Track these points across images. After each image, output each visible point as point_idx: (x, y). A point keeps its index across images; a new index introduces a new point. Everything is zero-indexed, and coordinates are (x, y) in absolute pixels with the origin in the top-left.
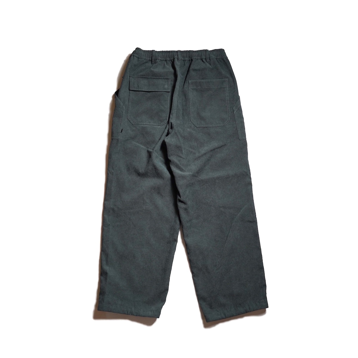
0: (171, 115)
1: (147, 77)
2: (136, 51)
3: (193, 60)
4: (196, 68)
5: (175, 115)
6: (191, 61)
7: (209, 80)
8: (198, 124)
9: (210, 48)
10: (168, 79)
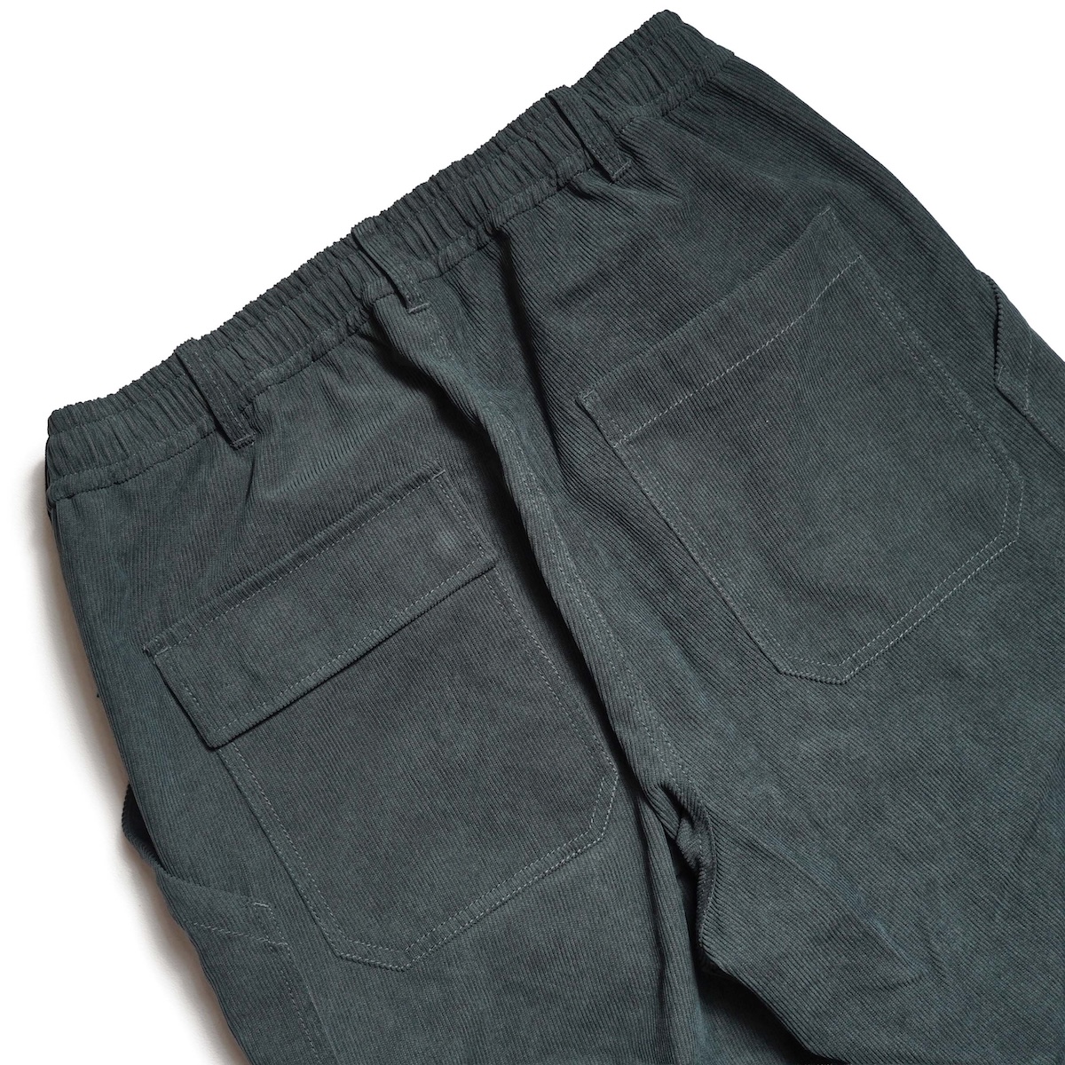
0: (618, 729)
1: (273, 567)
2: (63, 451)
3: (516, 228)
4: (573, 274)
5: (645, 711)
6: (493, 247)
7: (722, 303)
8: (834, 657)
9: (571, 69)
10: (422, 478)
